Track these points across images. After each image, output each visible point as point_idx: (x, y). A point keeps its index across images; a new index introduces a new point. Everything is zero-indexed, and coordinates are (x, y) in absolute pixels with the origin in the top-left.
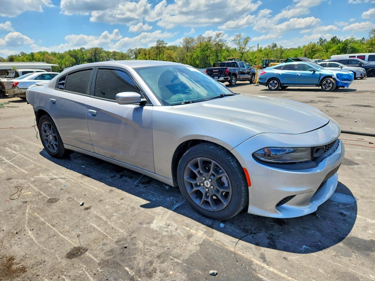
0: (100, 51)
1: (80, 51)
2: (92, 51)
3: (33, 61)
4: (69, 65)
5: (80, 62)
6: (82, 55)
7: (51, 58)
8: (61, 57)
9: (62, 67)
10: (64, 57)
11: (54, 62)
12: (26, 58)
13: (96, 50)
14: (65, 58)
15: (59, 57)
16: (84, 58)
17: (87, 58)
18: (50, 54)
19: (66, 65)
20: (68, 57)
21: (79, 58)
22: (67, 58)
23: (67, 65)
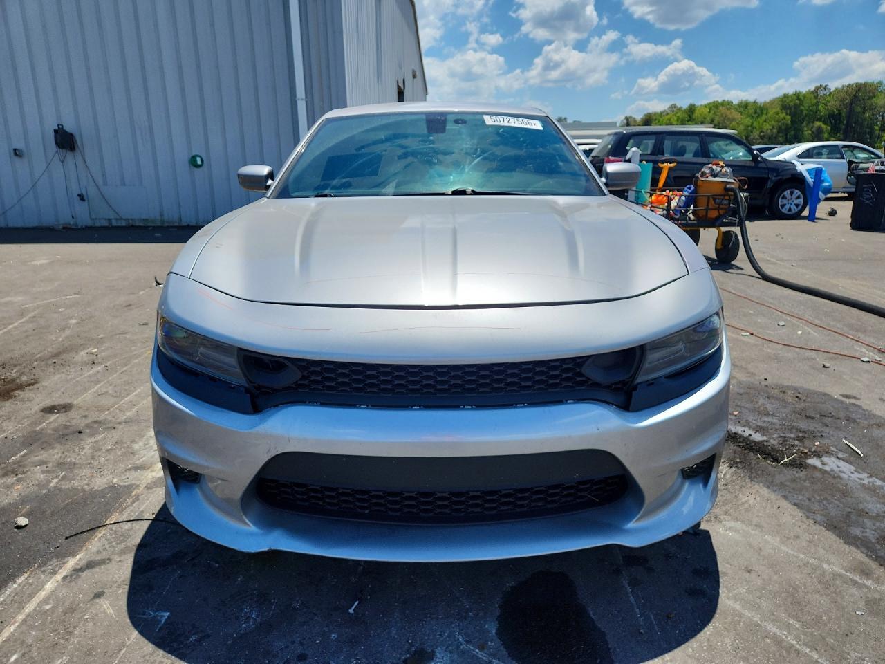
0: (870, 91)
1: (812, 96)
2: (847, 92)
3: (690, 123)
4: (769, 131)
5: (803, 123)
6: (813, 105)
7: (730, 116)
8: (756, 113)
9: (752, 137)
10: (765, 112)
11: (737, 123)
12: (676, 118)
13: (859, 89)
14: (767, 114)
15: (751, 111)
16: (817, 110)
17: (827, 113)
18: (735, 105)
19: (761, 132)
20: (774, 110)
21: (805, 112)
22: (771, 113)
23: (765, 131)
